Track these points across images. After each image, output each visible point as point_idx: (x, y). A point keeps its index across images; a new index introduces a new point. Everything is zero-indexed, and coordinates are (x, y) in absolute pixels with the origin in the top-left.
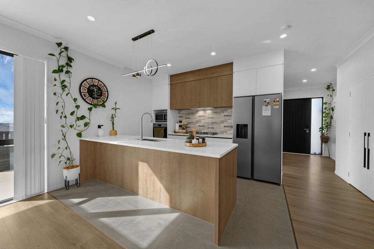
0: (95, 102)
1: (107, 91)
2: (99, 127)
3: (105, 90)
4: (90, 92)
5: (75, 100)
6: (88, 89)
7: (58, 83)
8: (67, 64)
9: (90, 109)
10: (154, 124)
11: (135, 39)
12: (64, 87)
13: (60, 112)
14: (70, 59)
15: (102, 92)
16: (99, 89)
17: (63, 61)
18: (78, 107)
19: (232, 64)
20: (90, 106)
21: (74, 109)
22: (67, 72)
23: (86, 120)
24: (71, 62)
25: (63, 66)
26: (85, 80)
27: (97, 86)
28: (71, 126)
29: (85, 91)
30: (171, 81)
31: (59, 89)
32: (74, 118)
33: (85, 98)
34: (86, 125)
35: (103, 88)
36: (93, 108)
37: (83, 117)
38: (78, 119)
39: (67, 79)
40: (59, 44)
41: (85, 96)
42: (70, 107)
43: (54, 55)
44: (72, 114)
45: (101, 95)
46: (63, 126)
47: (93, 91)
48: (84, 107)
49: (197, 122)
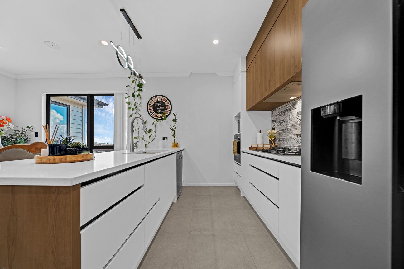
0: (159, 116)
1: (171, 104)
2: (164, 139)
3: (169, 104)
4: (155, 108)
6: (154, 105)
8: (139, 90)
9: (155, 123)
14: (140, 85)
15: (165, 106)
16: (163, 104)
20: (155, 120)
22: (139, 96)
24: (142, 87)
25: (135, 93)
26: (151, 99)
27: (161, 101)
28: (142, 138)
29: (151, 108)
30: (246, 66)
33: (151, 114)
35: (167, 102)
36: (158, 122)
39: (139, 102)
41: (151, 113)
43: (130, 86)
45: (164, 110)
47: (157, 106)
48: (150, 120)
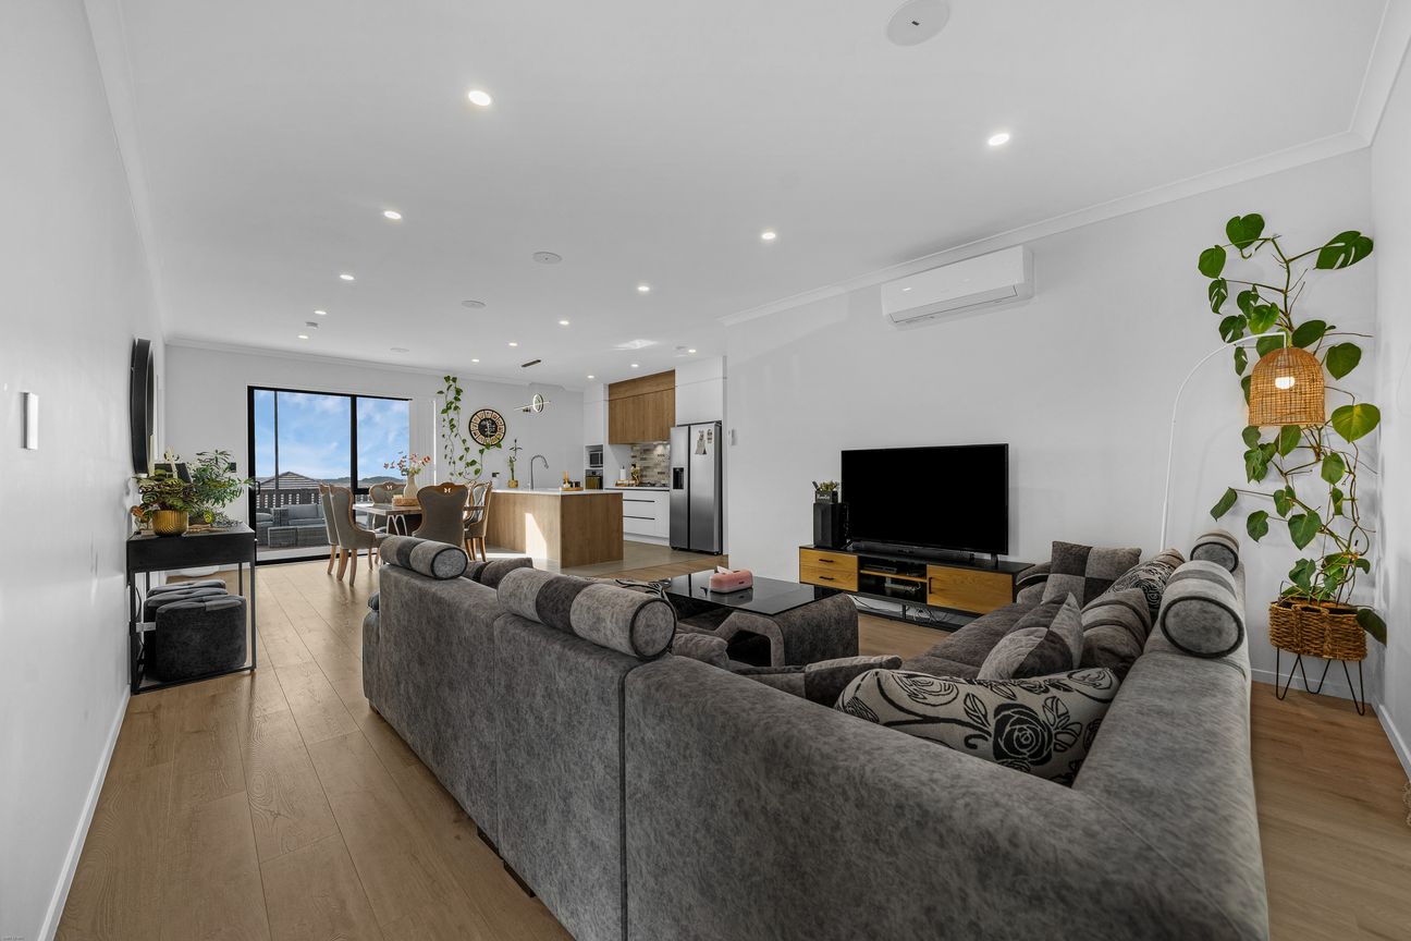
0: (487, 442)
1: (504, 425)
2: (494, 475)
3: (502, 423)
4: (482, 429)
5: (464, 441)
6: (480, 424)
7: (447, 424)
8: (455, 398)
9: (481, 452)
10: (587, 471)
11: (525, 366)
12: (453, 426)
13: (449, 456)
14: (458, 392)
15: (497, 426)
16: (493, 423)
17: (451, 395)
18: (467, 449)
19: (672, 373)
20: (481, 447)
21: (463, 452)
22: (456, 408)
23: (477, 466)
24: (460, 395)
25: (452, 403)
26: (475, 414)
27: (490, 419)
28: (460, 474)
29: (475, 428)
30: (610, 395)
31: (447, 430)
32: (463, 463)
33: (475, 438)
34: (477, 472)
35: (499, 420)
36: (486, 450)
37: (473, 463)
38: (468, 464)
39: (455, 417)
40: (447, 379)
41: (476, 436)
42: (460, 450)
43: (443, 392)
44: (461, 458)
45: (495, 432)
46: (452, 474)
47: (485, 426)
48: (475, 448)
49: (656, 465)
